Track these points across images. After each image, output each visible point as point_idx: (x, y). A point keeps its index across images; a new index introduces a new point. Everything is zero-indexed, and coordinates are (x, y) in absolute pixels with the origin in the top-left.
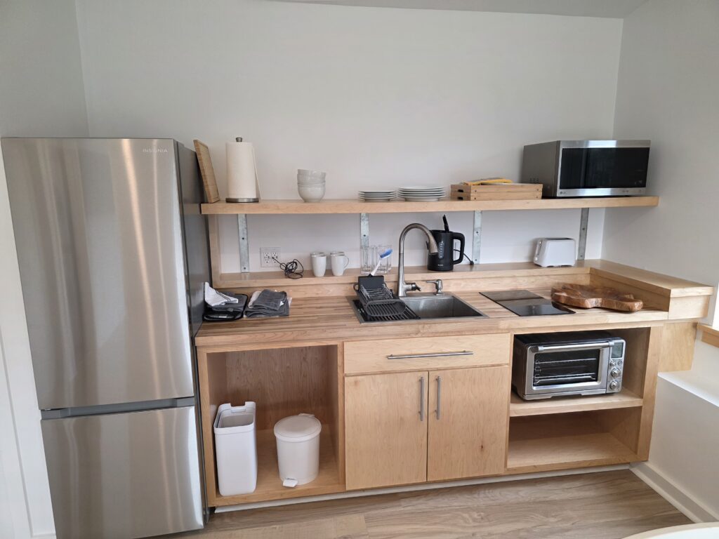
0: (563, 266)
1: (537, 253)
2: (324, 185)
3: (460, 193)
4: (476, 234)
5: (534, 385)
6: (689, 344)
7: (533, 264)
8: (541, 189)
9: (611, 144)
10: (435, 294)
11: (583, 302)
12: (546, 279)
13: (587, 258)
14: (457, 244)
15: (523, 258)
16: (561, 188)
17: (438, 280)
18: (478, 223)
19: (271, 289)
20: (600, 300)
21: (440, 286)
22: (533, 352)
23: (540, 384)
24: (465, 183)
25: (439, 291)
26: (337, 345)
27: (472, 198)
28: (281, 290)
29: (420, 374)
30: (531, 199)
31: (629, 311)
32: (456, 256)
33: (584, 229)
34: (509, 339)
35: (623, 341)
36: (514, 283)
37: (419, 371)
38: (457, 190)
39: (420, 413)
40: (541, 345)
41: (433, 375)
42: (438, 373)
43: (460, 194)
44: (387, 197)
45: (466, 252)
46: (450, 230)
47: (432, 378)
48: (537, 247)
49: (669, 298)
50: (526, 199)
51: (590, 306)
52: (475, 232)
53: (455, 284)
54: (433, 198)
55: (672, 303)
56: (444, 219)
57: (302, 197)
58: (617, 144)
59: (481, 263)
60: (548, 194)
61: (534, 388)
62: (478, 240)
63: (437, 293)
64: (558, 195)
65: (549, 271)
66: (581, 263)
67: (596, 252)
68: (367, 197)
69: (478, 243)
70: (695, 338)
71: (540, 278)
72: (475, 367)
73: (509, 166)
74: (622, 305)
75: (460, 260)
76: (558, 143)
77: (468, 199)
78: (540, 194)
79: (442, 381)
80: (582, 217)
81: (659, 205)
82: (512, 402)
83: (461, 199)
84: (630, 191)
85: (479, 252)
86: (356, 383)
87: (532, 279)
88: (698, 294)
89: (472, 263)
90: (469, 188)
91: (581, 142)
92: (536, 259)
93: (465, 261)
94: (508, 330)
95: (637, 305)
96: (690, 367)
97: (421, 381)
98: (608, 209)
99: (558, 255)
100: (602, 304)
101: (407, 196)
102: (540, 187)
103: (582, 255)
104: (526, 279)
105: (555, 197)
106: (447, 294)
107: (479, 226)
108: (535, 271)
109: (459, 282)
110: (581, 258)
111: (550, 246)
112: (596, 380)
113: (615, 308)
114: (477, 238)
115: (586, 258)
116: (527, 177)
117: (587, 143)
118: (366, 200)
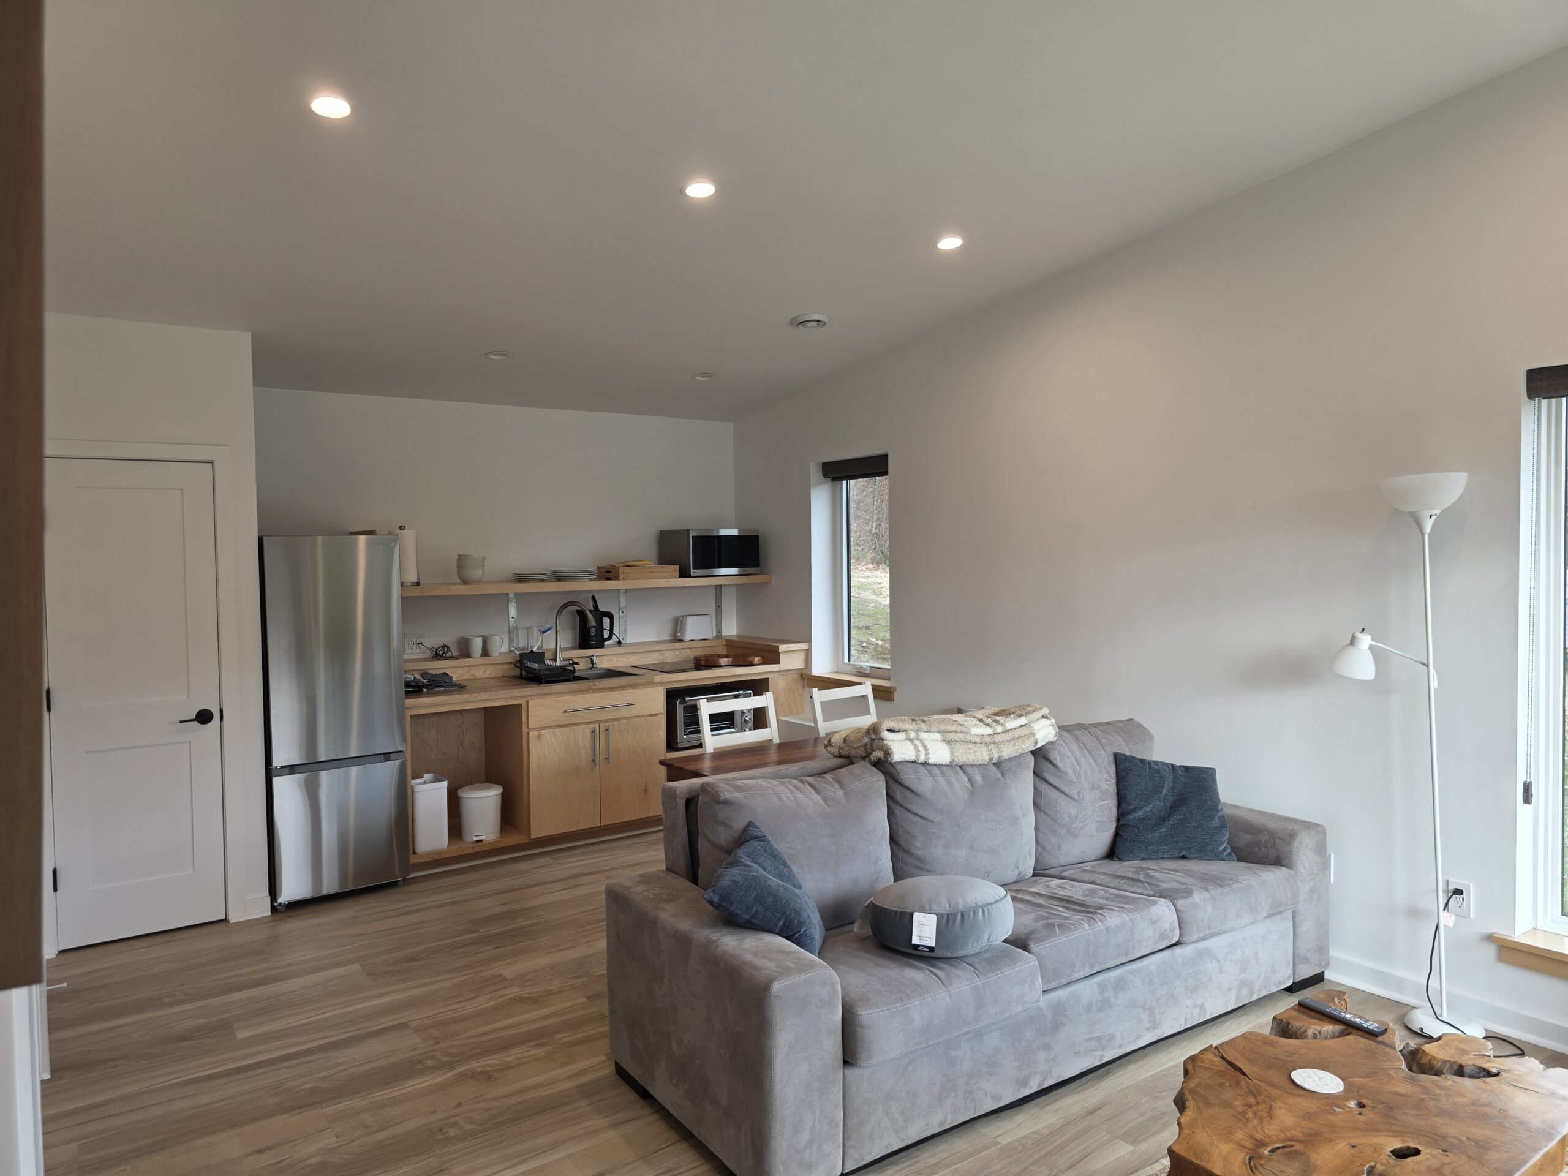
0: (702, 640)
1: (679, 629)
2: (484, 569)
3: (608, 573)
4: (621, 614)
5: (684, 735)
6: (800, 692)
7: (677, 639)
8: (678, 570)
9: (734, 532)
10: (590, 669)
11: (718, 661)
12: (689, 651)
13: (724, 633)
14: (606, 621)
15: (666, 636)
16: (693, 569)
17: (593, 656)
18: (623, 603)
19: (430, 672)
20: (730, 659)
21: (595, 661)
22: (682, 704)
23: (690, 733)
24: (611, 565)
25: (595, 666)
26: (521, 704)
27: (620, 578)
28: (441, 672)
29: (592, 726)
30: (669, 578)
31: (752, 665)
32: (606, 635)
33: (719, 607)
34: (662, 691)
35: (751, 691)
36: (661, 657)
37: (590, 723)
38: (604, 571)
39: (594, 761)
40: (687, 696)
41: (603, 726)
42: (607, 724)
43: (609, 575)
44: (541, 579)
45: (616, 631)
46: (600, 609)
47: (602, 729)
48: (678, 624)
49: (779, 653)
50: (666, 578)
51: (723, 664)
52: (621, 612)
53: (606, 658)
54: (586, 579)
55: (782, 656)
56: (593, 598)
57: (461, 580)
58: (739, 532)
59: (628, 642)
60: (684, 574)
61: (685, 737)
62: (624, 620)
63: (593, 667)
64: (692, 574)
65: (691, 645)
66: (719, 636)
67: (731, 629)
68: (521, 578)
69: (624, 622)
70: (804, 687)
71: (684, 651)
72: (637, 717)
73: (650, 549)
74: (746, 660)
75: (610, 638)
76: (688, 531)
77: (617, 578)
78: (677, 574)
79: (611, 730)
80: (716, 595)
81: (773, 581)
82: (667, 752)
83: (609, 579)
84: (749, 570)
85: (625, 631)
86: (539, 737)
87: (677, 653)
88: (799, 649)
89: (619, 642)
90: (618, 569)
91: (711, 530)
92: (679, 634)
93: (614, 638)
94: (661, 684)
95: (756, 660)
96: (803, 711)
97: (593, 732)
98: (737, 585)
99: (697, 630)
100: (732, 662)
101: (559, 577)
102: (677, 567)
103: (719, 631)
104: (671, 653)
105: (690, 576)
106: (601, 669)
107: (624, 606)
108: (679, 645)
109: (611, 657)
110: (719, 634)
111: (690, 622)
112: (733, 728)
113: (742, 664)
114: (623, 617)
115: (723, 635)
116: (664, 558)
117: (718, 532)
118: (520, 582)
